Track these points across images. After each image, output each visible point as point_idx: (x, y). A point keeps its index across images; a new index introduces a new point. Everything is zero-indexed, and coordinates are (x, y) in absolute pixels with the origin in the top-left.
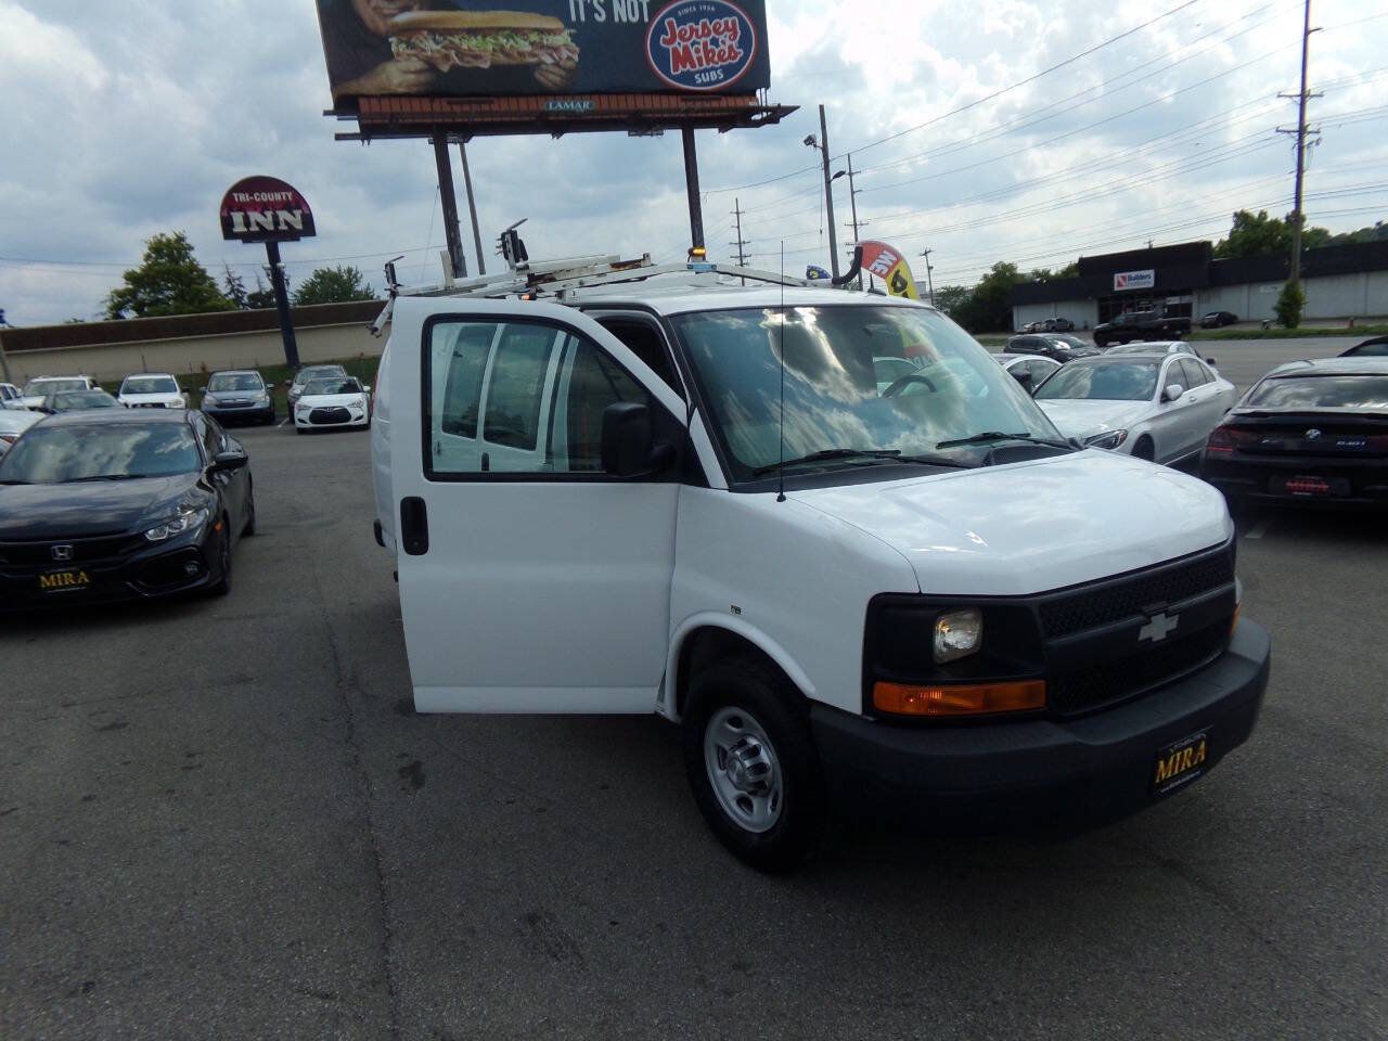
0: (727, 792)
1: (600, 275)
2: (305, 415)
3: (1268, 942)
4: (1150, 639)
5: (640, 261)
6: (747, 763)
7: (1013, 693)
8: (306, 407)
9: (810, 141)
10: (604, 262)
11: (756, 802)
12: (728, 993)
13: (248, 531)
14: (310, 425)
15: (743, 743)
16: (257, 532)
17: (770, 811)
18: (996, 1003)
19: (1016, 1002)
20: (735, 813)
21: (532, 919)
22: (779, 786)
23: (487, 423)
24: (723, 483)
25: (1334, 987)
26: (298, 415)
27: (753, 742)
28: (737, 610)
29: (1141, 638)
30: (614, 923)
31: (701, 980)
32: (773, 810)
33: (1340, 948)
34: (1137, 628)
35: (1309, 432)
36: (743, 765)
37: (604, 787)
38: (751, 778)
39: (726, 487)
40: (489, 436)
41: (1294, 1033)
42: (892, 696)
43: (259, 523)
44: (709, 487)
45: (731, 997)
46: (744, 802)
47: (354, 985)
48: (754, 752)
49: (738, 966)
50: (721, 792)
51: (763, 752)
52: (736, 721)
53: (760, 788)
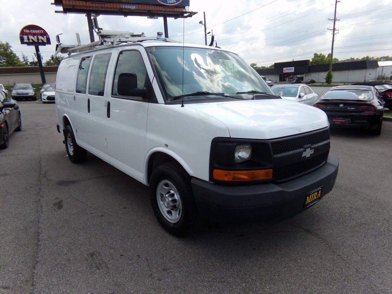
0: (164, 209)
1: (127, 38)
2: (45, 97)
3: (339, 255)
4: (305, 156)
5: (141, 35)
6: (170, 199)
7: (261, 174)
8: (46, 95)
9: (201, 22)
10: (129, 34)
11: (173, 212)
12: (160, 280)
13: (18, 129)
14: (47, 101)
15: (169, 192)
16: (22, 130)
17: (178, 215)
18: (253, 280)
19: (259, 279)
20: (166, 216)
21: (92, 255)
22: (181, 207)
23: (89, 89)
24: (163, 101)
25: (361, 270)
26: (43, 97)
27: (172, 192)
28: (167, 146)
29: (303, 156)
30: (122, 255)
31: (151, 275)
32: (179, 215)
33: (361, 256)
34: (301, 153)
35: (340, 105)
36: (169, 200)
37: (125, 208)
38: (171, 204)
39: (164, 103)
40: (90, 93)
41: (350, 286)
42: (220, 174)
43: (23, 127)
44: (158, 103)
45: (161, 281)
46: (169, 212)
47: (18, 282)
48: (173, 195)
49: (164, 270)
50: (162, 209)
51: (175, 195)
52: (167, 185)
53: (174, 208)
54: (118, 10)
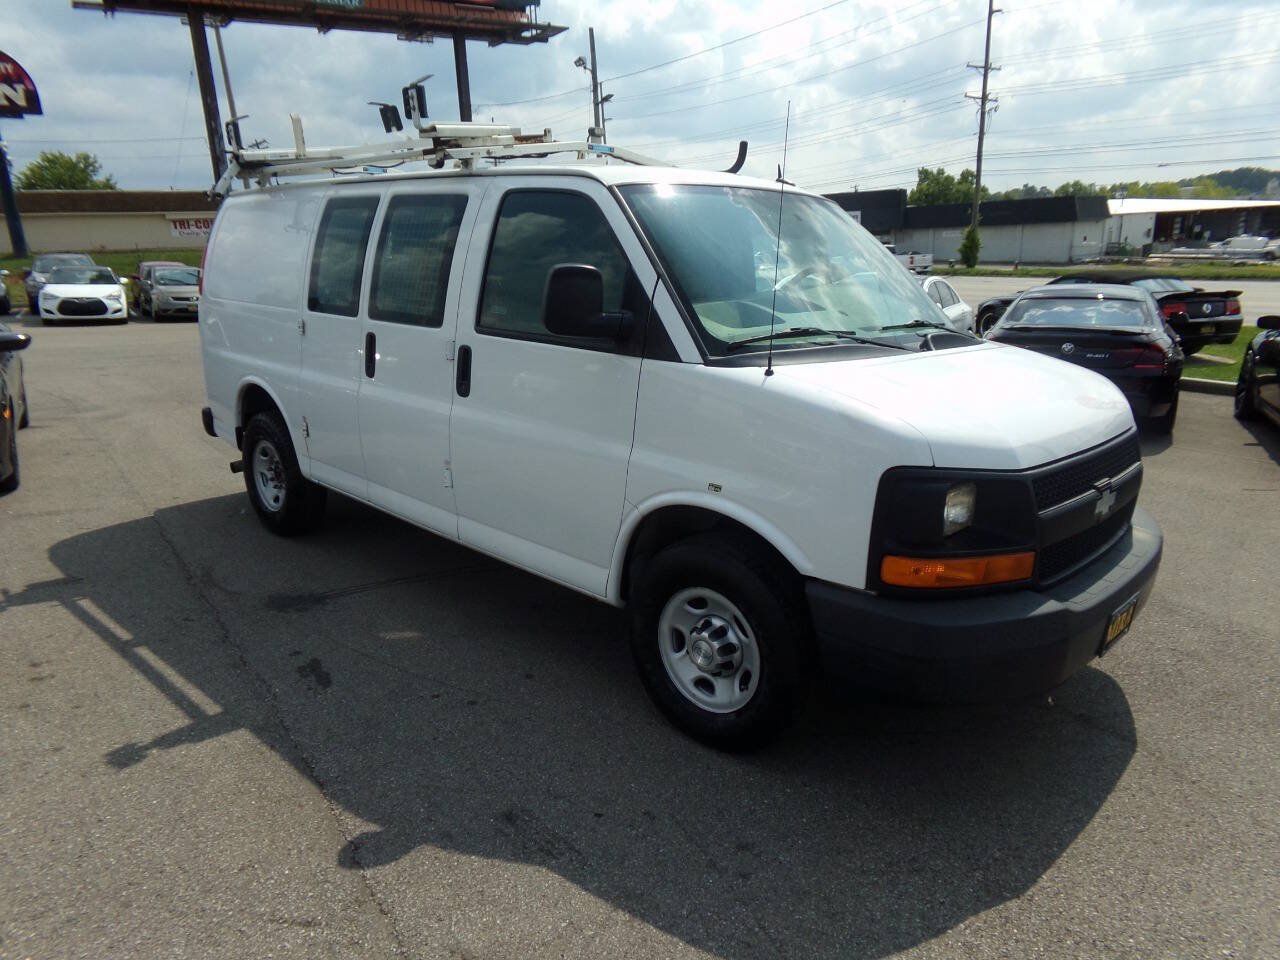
0: (684, 670)
1: (506, 146)
2: (53, 306)
3: (1194, 783)
5: (541, 136)
6: (716, 645)
7: (1005, 566)
8: (54, 297)
9: (580, 62)
10: (507, 132)
11: (720, 685)
12: (745, 877)
13: (24, 424)
14: (61, 316)
15: (707, 625)
17: (737, 689)
18: (996, 860)
19: (1014, 858)
20: (694, 696)
21: (509, 817)
22: (754, 666)
23: (373, 302)
24: (696, 355)
25: (1264, 818)
26: (43, 304)
27: (718, 623)
28: (717, 488)
29: (1096, 512)
30: (599, 815)
31: (712, 864)
32: (742, 693)
33: (1251, 783)
34: (1091, 504)
35: (1064, 346)
36: (710, 646)
37: (529, 676)
38: (719, 659)
39: (702, 361)
40: (375, 314)
41: (1254, 862)
42: (899, 570)
43: (31, 415)
44: (681, 361)
45: (749, 880)
46: (703, 684)
47: (338, 907)
48: (721, 633)
49: (742, 847)
50: (676, 676)
51: (730, 633)
52: (699, 603)
53: (726, 669)
54: (299, 9)
